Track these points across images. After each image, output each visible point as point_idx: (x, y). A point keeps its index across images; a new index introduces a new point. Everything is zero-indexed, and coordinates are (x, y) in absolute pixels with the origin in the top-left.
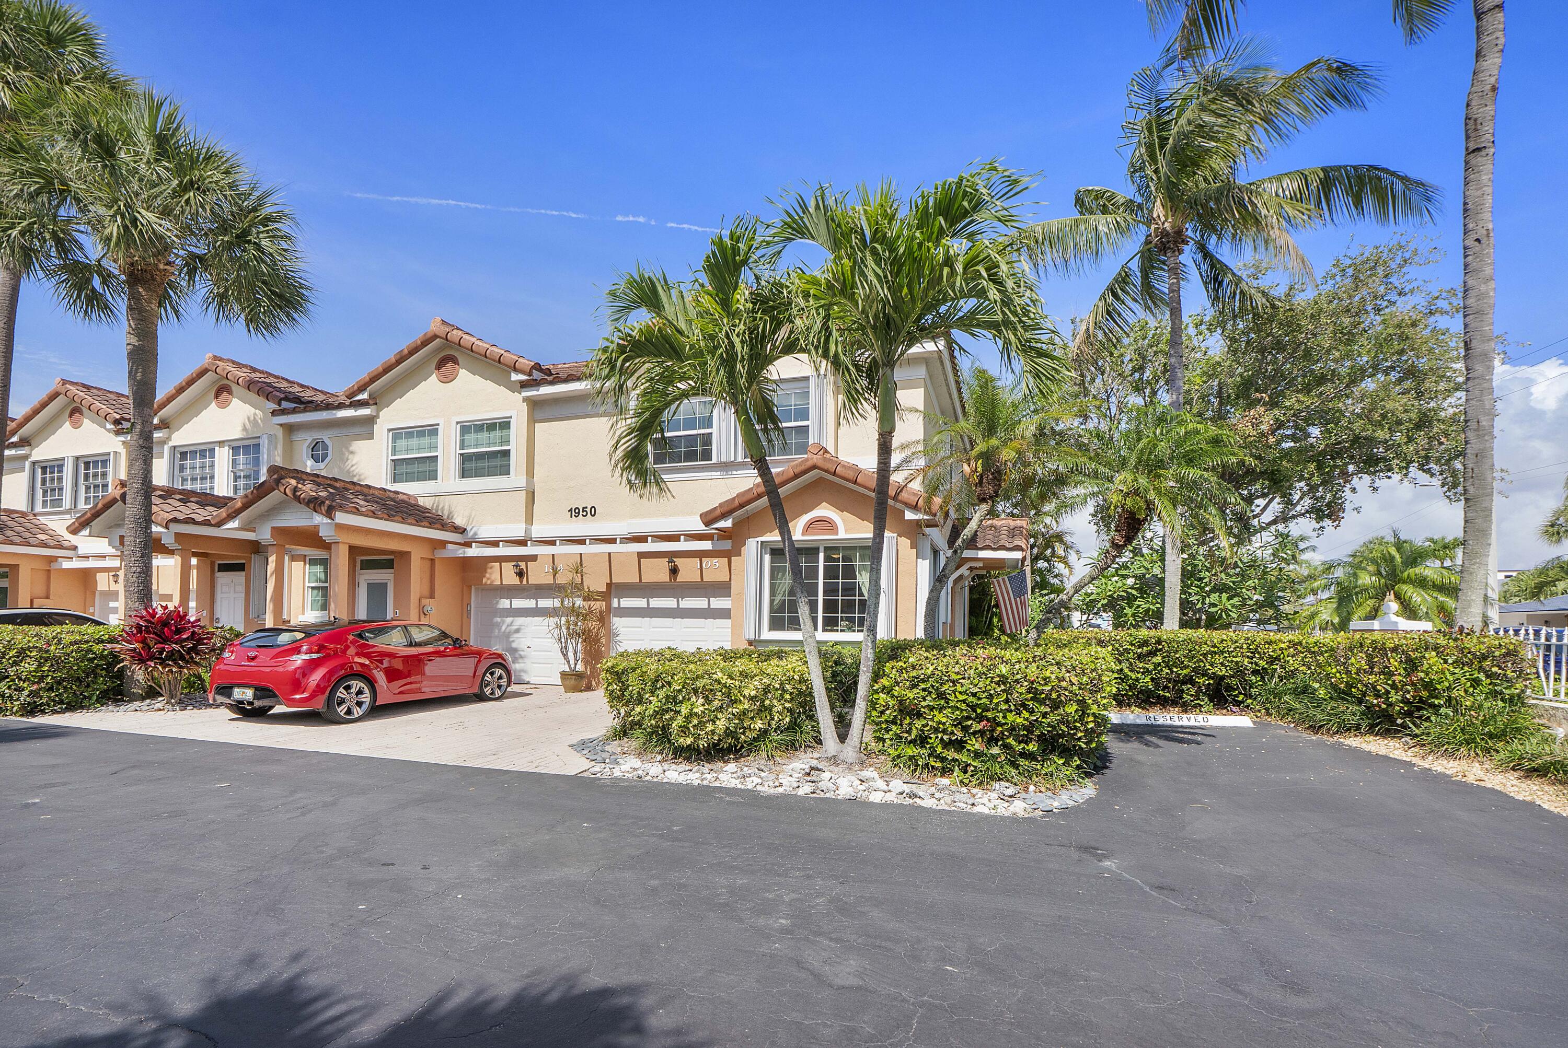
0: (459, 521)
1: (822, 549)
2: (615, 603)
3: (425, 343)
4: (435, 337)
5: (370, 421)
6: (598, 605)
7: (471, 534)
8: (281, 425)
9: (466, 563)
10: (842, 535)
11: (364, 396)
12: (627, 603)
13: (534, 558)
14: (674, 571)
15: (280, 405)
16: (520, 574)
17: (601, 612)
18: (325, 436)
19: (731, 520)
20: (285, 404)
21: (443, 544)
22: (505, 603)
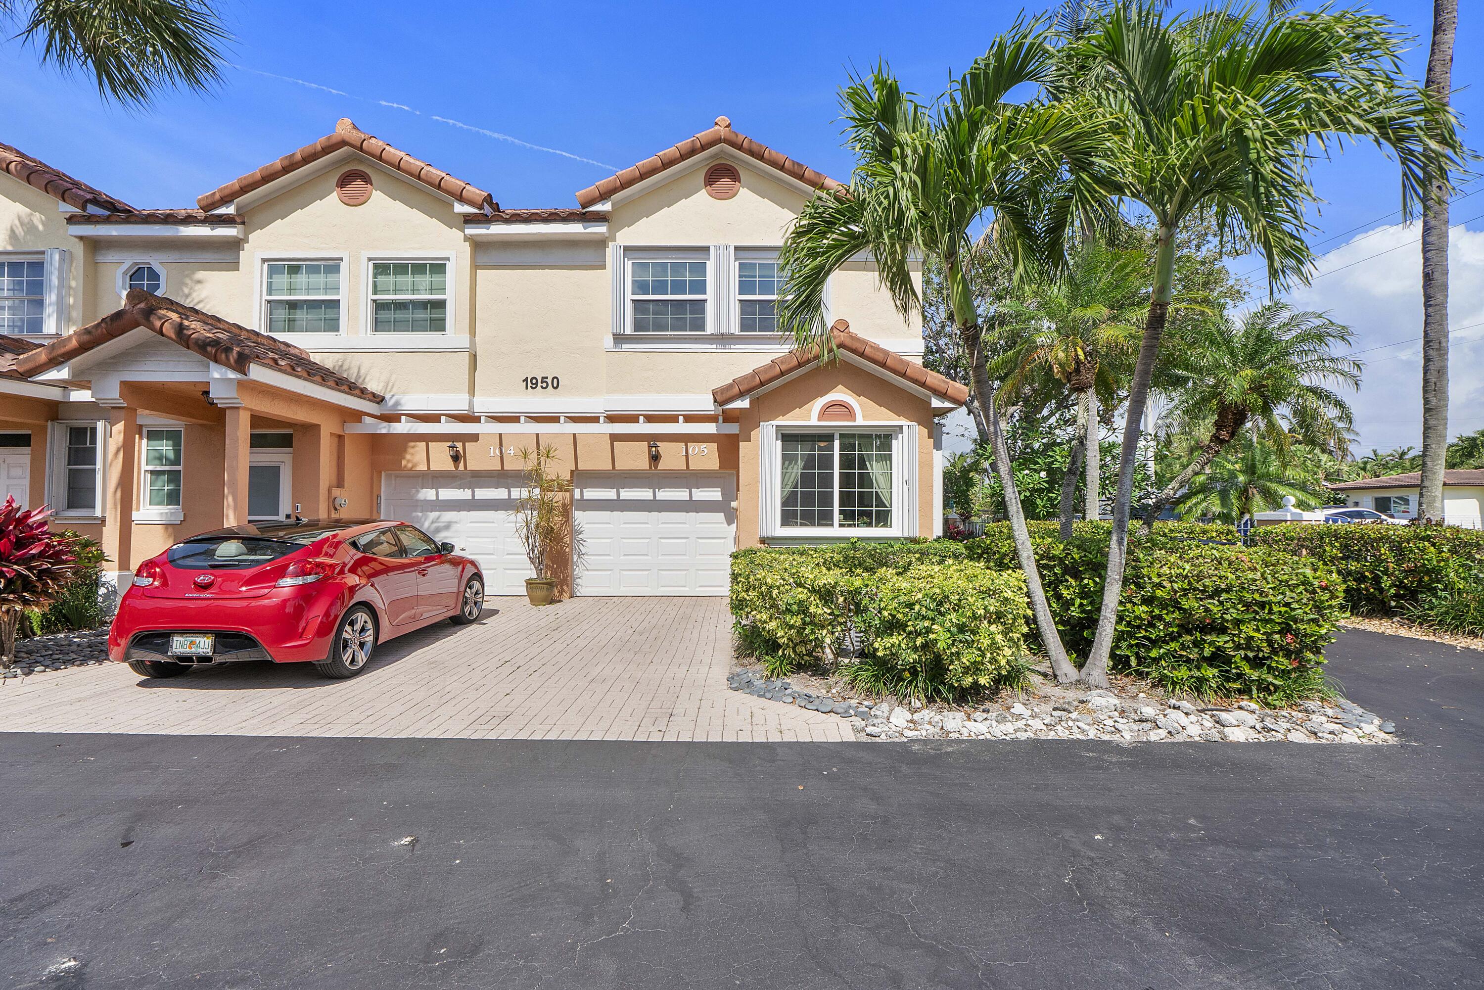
0: (373, 386)
1: (837, 436)
2: (577, 494)
3: (327, 150)
4: (343, 143)
5: (235, 245)
6: (559, 497)
7: (391, 403)
8: (81, 238)
9: (376, 442)
10: (860, 421)
11: (229, 210)
12: (591, 494)
13: (474, 438)
14: (655, 458)
15: (84, 208)
16: (456, 458)
17: (564, 505)
18: (155, 261)
19: (748, 400)
20: (92, 209)
21: (357, 416)
22: (429, 494)
